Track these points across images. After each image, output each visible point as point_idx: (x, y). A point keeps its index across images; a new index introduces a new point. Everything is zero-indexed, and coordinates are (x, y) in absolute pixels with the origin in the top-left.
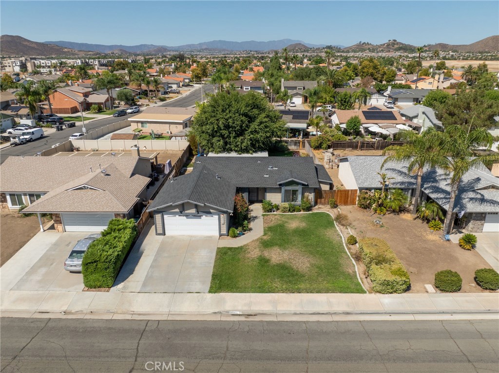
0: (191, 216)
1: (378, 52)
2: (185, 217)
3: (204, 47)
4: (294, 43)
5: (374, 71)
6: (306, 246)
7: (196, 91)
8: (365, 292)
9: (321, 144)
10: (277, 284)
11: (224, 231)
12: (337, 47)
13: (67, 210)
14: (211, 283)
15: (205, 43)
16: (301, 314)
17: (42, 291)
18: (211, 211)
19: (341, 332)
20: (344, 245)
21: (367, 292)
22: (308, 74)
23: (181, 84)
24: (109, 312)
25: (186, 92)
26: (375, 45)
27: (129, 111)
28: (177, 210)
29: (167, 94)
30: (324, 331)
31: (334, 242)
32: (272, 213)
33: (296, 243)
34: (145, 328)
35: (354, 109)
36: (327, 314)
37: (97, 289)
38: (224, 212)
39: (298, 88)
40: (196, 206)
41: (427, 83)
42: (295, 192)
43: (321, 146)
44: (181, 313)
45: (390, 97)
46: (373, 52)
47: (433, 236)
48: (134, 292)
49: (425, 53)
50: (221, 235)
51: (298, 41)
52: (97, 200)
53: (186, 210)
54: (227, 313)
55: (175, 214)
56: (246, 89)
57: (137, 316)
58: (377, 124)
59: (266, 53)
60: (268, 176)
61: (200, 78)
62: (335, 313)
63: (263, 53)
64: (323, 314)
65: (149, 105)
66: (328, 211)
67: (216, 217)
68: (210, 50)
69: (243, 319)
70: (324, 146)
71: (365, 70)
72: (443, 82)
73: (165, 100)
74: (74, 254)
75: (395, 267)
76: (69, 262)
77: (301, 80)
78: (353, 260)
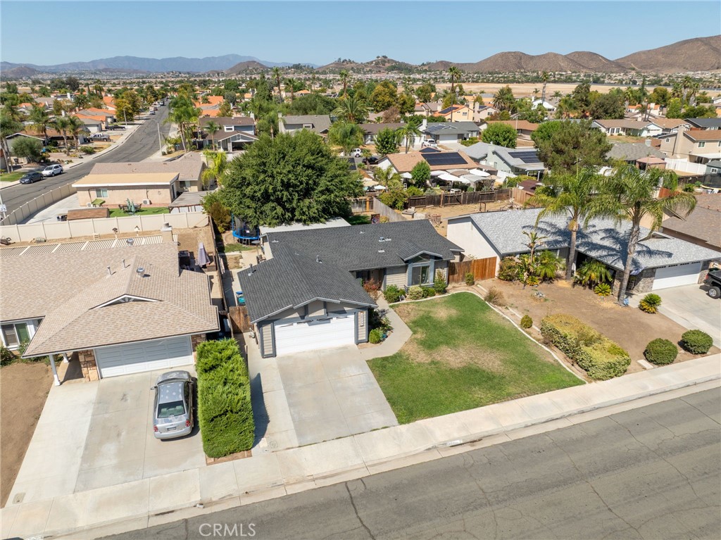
0: (315, 321)
1: (365, 74)
2: (306, 324)
3: (101, 67)
4: (245, 61)
5: (391, 100)
6: (478, 338)
7: (133, 136)
8: (585, 383)
9: (395, 202)
10: (479, 394)
11: (363, 336)
12: (308, 66)
13: (112, 340)
14: (394, 411)
15: (101, 60)
16: (533, 425)
17: (135, 480)
18: (346, 309)
19: (593, 436)
20: (520, 329)
21: (587, 382)
22: (313, 105)
23: (103, 126)
24: (276, 486)
25: (120, 138)
26: (360, 63)
27: (46, 172)
28: (296, 315)
29: (89, 141)
30: (574, 438)
31: (506, 328)
32: (401, 302)
33: (463, 336)
34: (350, 494)
35: (399, 152)
36: (561, 418)
37: (229, 457)
38: (363, 308)
39: (304, 126)
40: (325, 305)
41: (462, 113)
42: (424, 269)
43: (395, 205)
44: (382, 461)
45: (427, 133)
46: (359, 73)
47: (608, 303)
48: (292, 448)
49: (426, 74)
50: (358, 343)
51: (249, 57)
52: (156, 317)
53: (311, 313)
54: (444, 446)
55: (291, 321)
56: (228, 129)
57: (322, 481)
58: (445, 170)
59: (204, 75)
60: (383, 251)
61: (131, 115)
62: (570, 415)
63: (200, 76)
64: (557, 419)
65: (71, 161)
66: (468, 290)
67: (352, 317)
68: (112, 72)
69: (468, 448)
70: (400, 204)
71: (380, 98)
72: (479, 112)
73: (94, 153)
74: (164, 410)
75: (607, 345)
76: (161, 424)
77: (304, 114)
78: (543, 346)
